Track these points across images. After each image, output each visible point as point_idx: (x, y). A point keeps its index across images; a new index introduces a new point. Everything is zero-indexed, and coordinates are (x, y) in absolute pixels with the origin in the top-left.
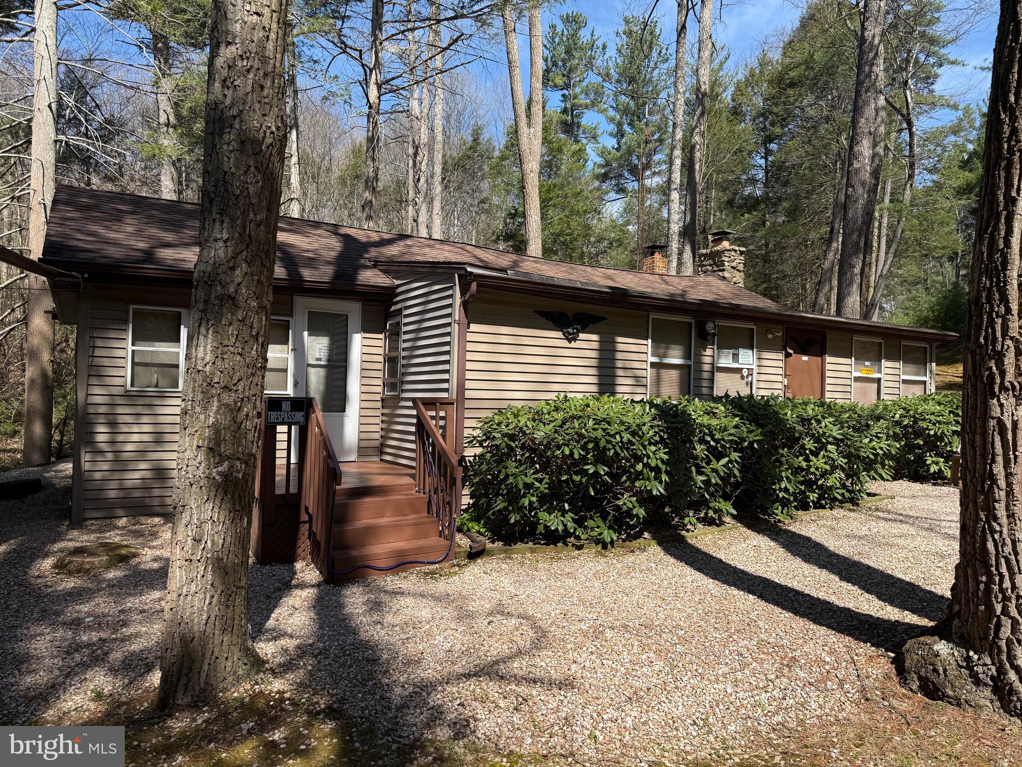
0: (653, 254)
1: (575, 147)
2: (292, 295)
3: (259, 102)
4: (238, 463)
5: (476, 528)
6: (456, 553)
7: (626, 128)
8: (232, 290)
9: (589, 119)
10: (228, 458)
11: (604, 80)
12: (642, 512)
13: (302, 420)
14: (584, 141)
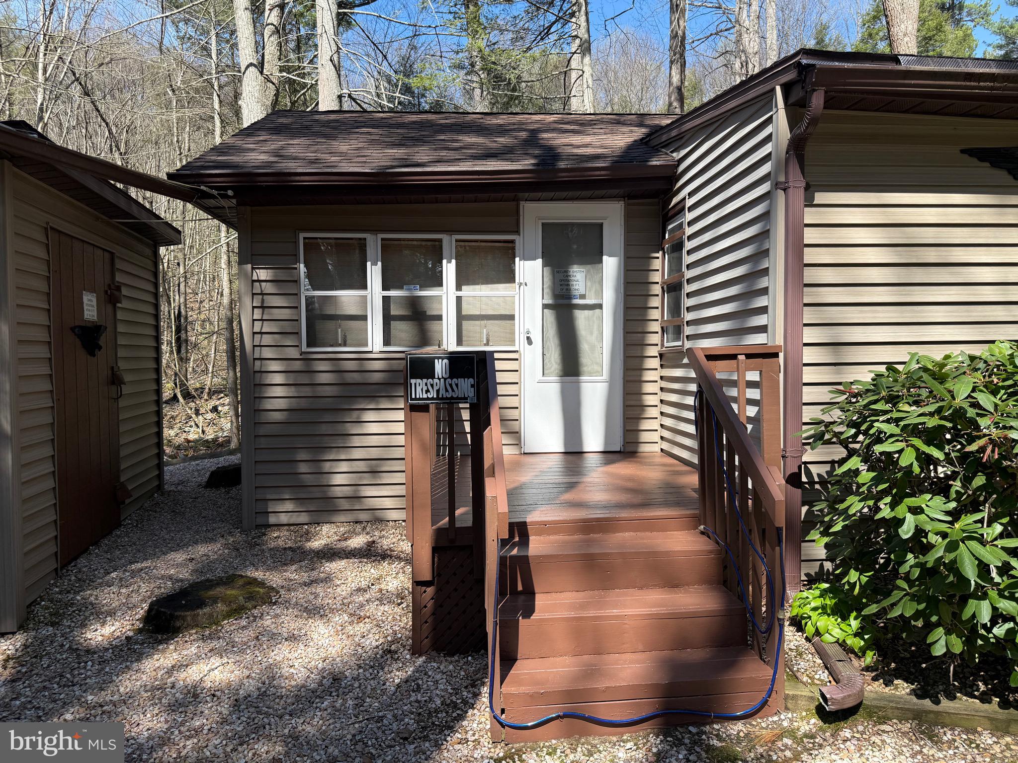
2: (517, 200)
5: (837, 633)
6: (787, 697)
13: (471, 393)
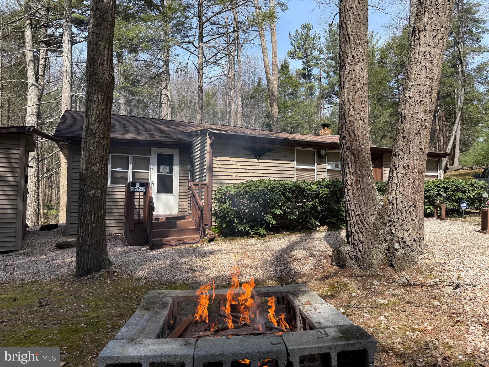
0: (324, 128)
1: (309, 85)
3: (102, 69)
4: (98, 191)
7: (331, 74)
8: (94, 131)
9: (315, 71)
10: (94, 189)
11: (320, 53)
12: (274, 222)
13: (144, 190)
14: (314, 82)
